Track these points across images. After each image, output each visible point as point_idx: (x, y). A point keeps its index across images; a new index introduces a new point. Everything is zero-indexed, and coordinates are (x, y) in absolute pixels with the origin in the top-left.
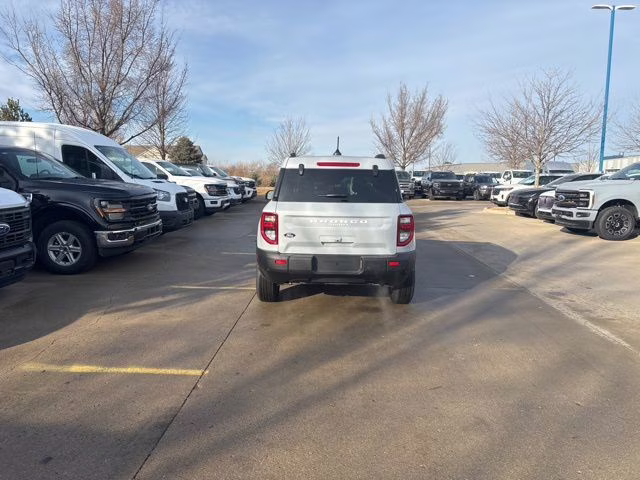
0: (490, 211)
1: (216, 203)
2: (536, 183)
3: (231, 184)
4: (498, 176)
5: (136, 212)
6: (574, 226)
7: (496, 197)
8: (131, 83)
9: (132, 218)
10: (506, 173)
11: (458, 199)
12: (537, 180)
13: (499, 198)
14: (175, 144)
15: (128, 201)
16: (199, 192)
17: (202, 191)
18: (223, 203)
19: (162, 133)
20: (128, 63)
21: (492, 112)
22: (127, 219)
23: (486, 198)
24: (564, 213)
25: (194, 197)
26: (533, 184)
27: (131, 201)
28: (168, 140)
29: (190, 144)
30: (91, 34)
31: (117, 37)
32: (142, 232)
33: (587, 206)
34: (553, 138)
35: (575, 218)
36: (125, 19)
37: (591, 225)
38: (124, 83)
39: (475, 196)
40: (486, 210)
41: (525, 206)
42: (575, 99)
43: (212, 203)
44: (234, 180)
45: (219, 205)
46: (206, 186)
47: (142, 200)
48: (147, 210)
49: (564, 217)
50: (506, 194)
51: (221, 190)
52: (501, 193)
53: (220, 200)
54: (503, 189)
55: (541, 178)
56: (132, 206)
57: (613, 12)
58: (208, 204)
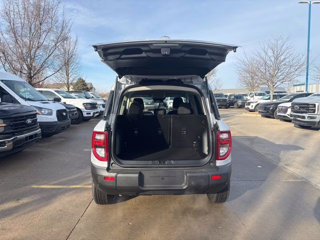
0: (246, 115)
1: (90, 114)
2: (271, 98)
3: (100, 102)
4: (246, 95)
5: (15, 125)
6: (306, 124)
7: (248, 107)
8: (46, 48)
9: (12, 131)
10: (251, 94)
11: (226, 108)
12: (272, 97)
13: (250, 107)
14: (76, 81)
15: (8, 118)
16: (80, 108)
17: (81, 107)
18: (94, 114)
19: (68, 75)
20: (44, 36)
21: (246, 60)
22: (8, 131)
23: (242, 107)
24: (299, 117)
25: (75, 111)
26: (269, 99)
27: (12, 118)
28: (71, 79)
29: (83, 81)
30: (23, 21)
31: (38, 23)
32: (21, 140)
33: (314, 112)
34: (279, 74)
35: (306, 120)
36: (42, 13)
37: (317, 124)
38: (42, 47)
39: (235, 106)
40: (244, 114)
41: (269, 112)
42: (291, 53)
43: (87, 114)
44: (103, 100)
45: (92, 115)
46: (84, 104)
47: (22, 117)
48: (26, 124)
49: (299, 119)
50: (254, 105)
51: (93, 106)
52: (251, 104)
53: (92, 112)
54: (252, 102)
55: (274, 95)
56: (12, 122)
57: (310, 5)
58: (85, 115)
